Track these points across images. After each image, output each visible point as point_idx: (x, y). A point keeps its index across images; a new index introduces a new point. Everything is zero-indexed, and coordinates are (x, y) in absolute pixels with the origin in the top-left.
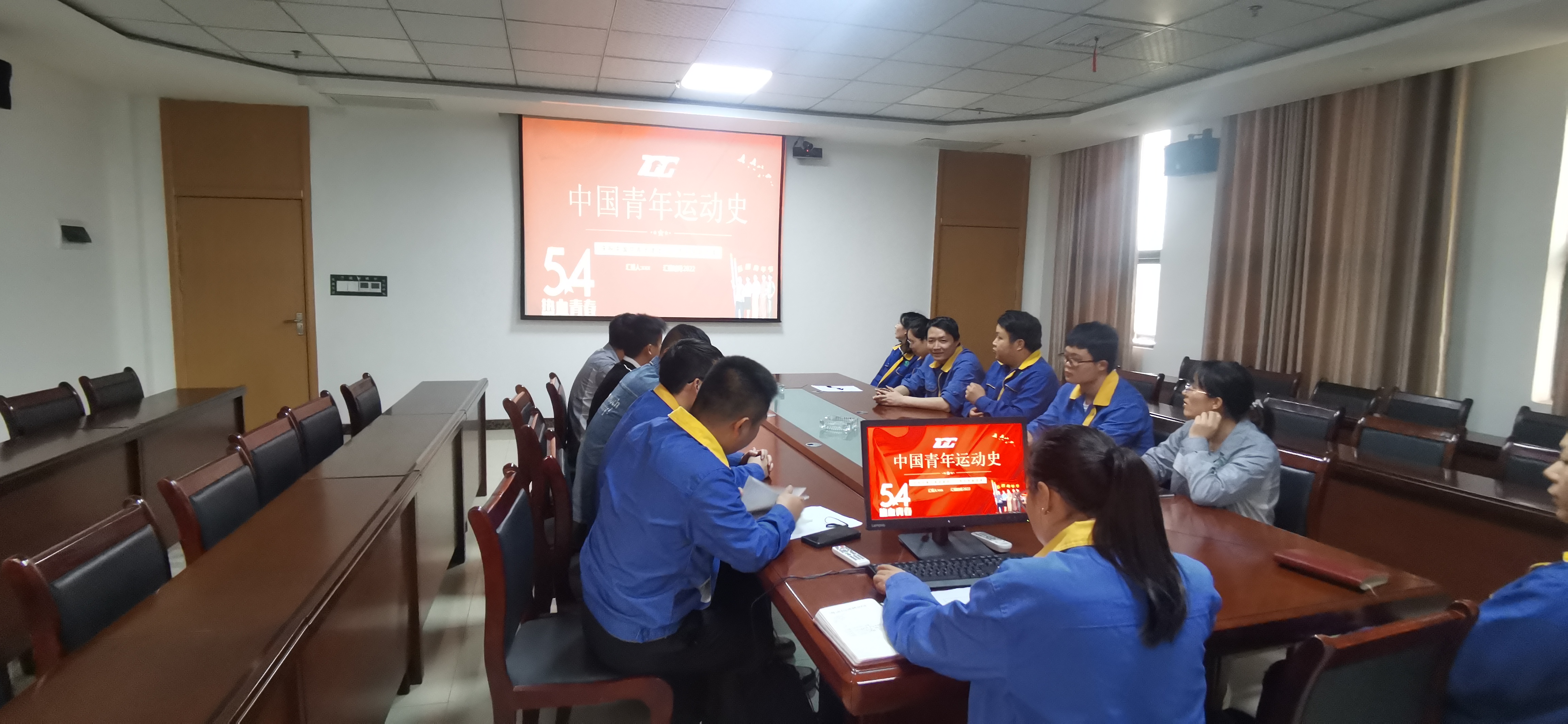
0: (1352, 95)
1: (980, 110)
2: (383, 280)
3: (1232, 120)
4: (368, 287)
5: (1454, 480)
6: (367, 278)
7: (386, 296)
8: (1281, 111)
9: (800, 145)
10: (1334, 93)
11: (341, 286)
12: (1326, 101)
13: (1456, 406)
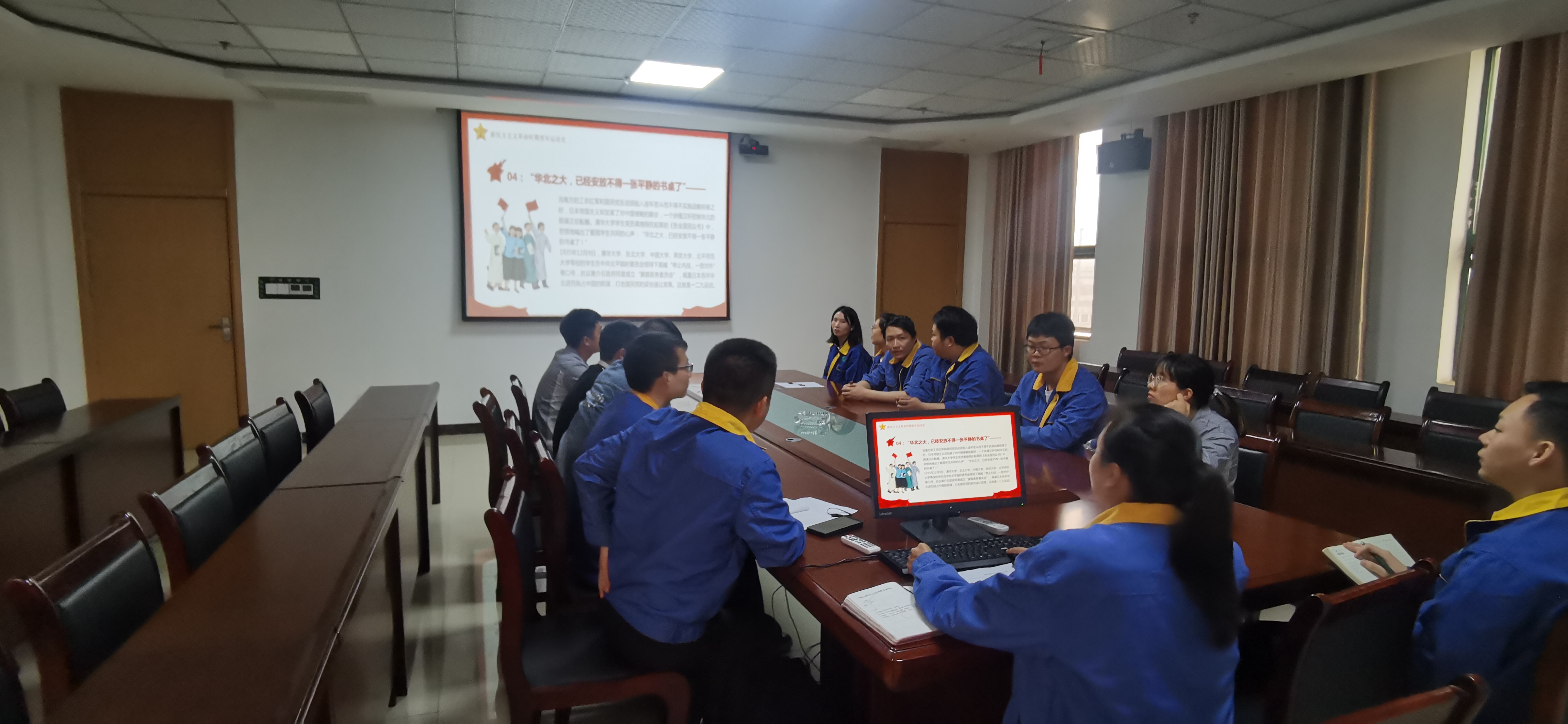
0: (1276, 98)
1: (924, 109)
2: (316, 282)
3: (1162, 120)
4: (299, 290)
5: (1381, 455)
6: (298, 281)
7: (319, 298)
8: (1209, 112)
9: (745, 142)
10: (1258, 95)
11: (270, 289)
12: (1251, 103)
13: (1376, 388)
